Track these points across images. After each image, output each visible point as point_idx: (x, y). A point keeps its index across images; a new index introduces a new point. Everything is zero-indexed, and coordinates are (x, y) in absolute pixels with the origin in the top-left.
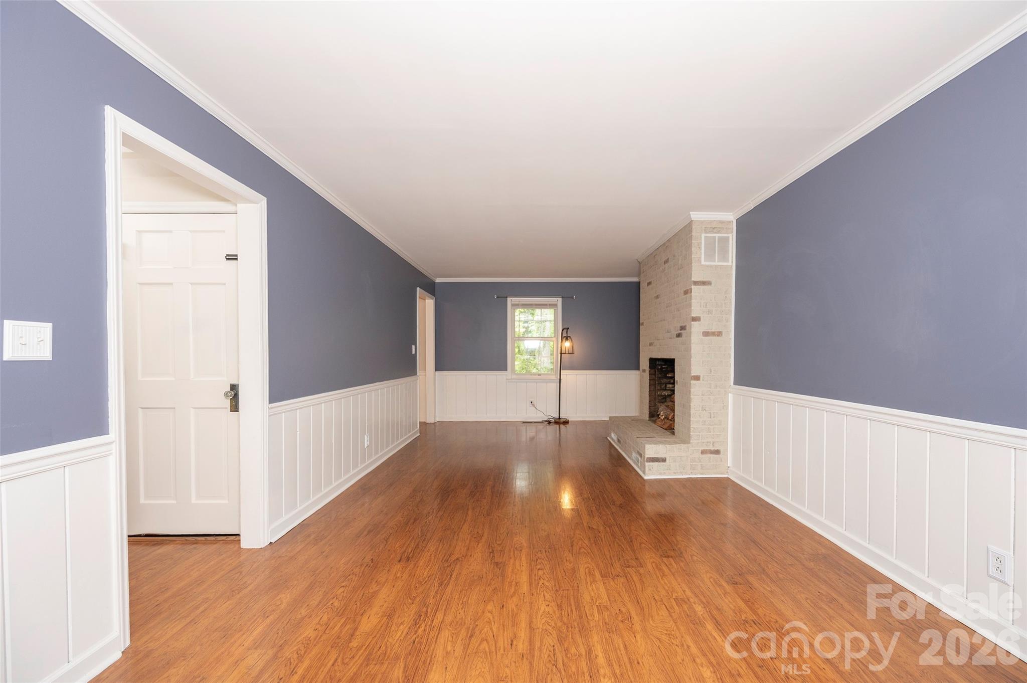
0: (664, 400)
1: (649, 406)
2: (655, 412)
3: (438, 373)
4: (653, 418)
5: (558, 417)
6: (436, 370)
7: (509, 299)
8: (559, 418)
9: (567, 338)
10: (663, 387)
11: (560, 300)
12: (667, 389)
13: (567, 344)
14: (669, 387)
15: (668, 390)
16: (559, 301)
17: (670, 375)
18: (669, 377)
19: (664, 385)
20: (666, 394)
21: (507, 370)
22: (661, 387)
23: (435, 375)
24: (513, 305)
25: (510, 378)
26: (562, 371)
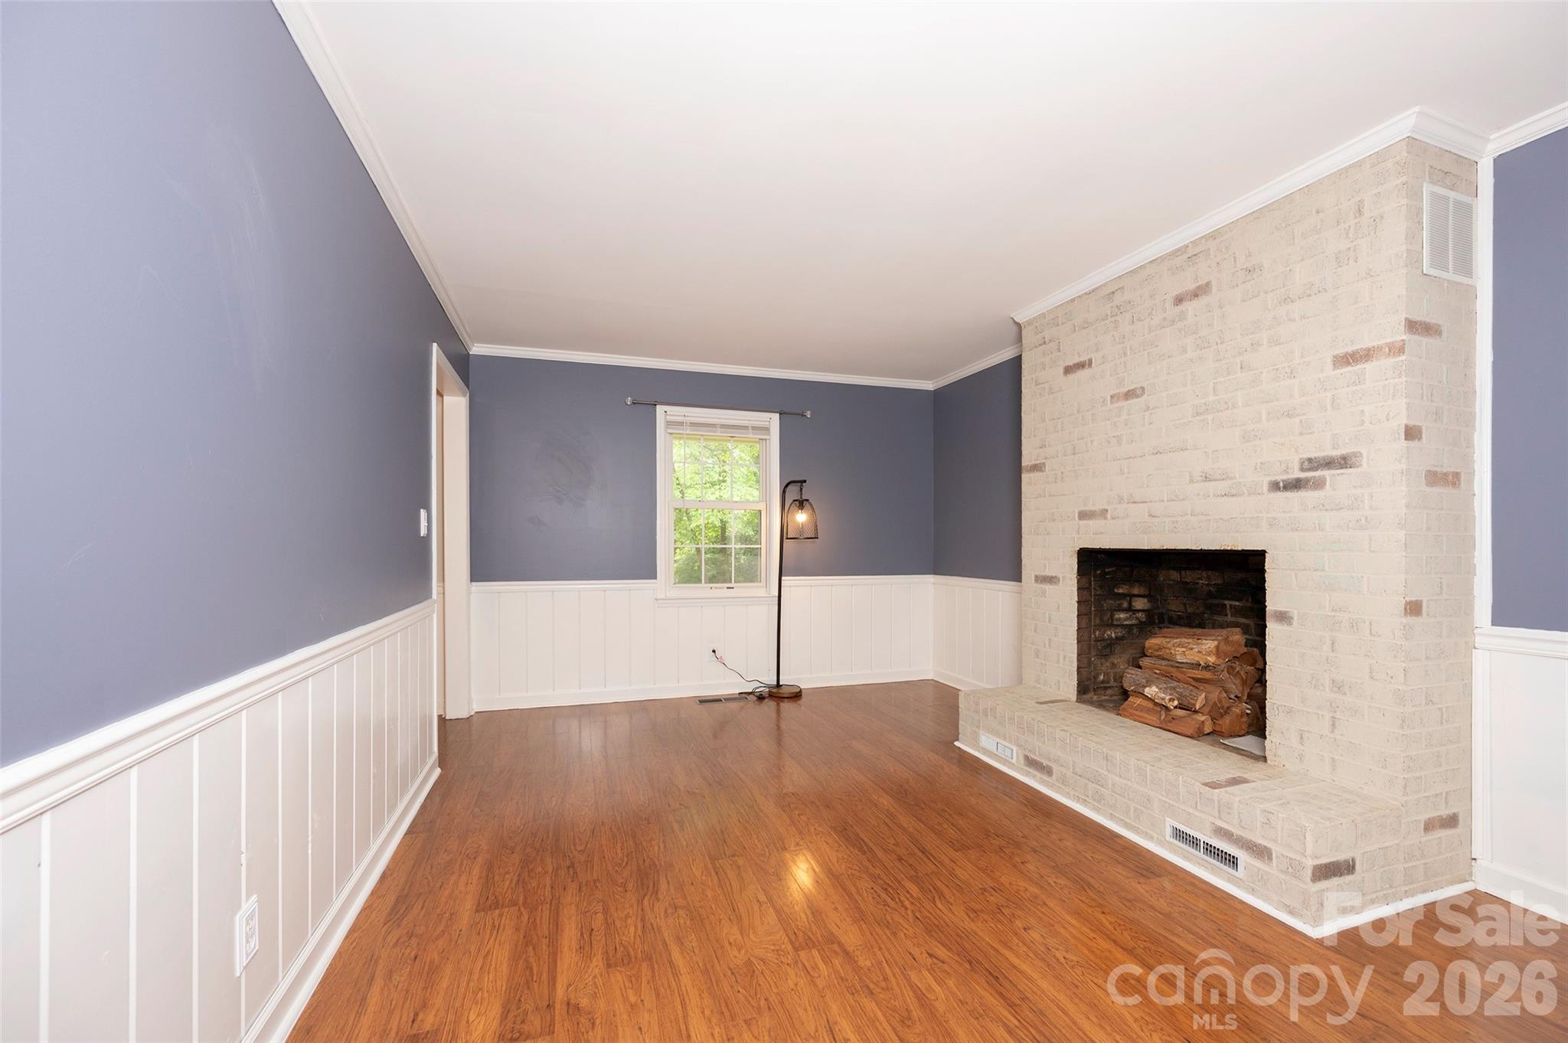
0: (1108, 650)
1: (1078, 668)
2: (1089, 679)
3: (478, 587)
4: (1085, 696)
5: (775, 683)
6: (471, 581)
7: (660, 409)
8: (778, 685)
9: (801, 504)
10: (1105, 618)
11: (775, 417)
12: (1115, 623)
13: (801, 517)
14: (1120, 619)
15: (1117, 626)
16: (773, 420)
17: (1121, 591)
18: (1119, 594)
19: (1108, 615)
20: (1113, 635)
21: (656, 578)
22: (1101, 620)
23: (469, 593)
24: (669, 424)
25: (664, 597)
26: (783, 578)
